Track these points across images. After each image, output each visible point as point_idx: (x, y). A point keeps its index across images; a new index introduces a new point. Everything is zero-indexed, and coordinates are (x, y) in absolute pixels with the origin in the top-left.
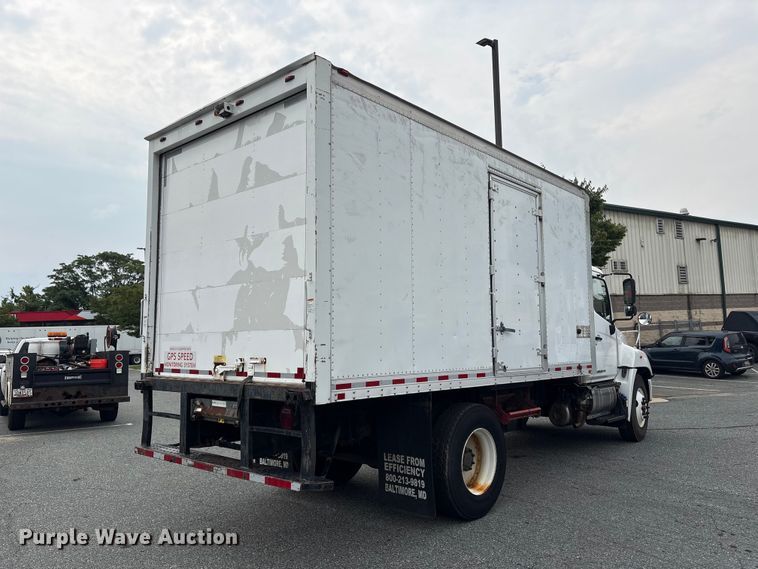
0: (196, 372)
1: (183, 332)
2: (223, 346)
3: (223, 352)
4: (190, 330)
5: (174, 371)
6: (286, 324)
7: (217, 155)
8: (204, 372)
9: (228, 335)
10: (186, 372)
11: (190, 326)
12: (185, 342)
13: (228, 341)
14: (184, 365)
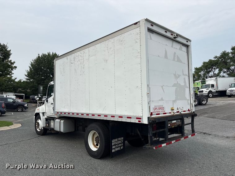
0: (166, 113)
1: (159, 100)
2: (173, 105)
3: (173, 107)
4: (162, 99)
5: (157, 114)
6: (185, 99)
7: (166, 45)
8: (168, 113)
9: (174, 101)
10: (162, 114)
11: (162, 98)
12: (160, 104)
13: (174, 103)
14: (161, 112)
